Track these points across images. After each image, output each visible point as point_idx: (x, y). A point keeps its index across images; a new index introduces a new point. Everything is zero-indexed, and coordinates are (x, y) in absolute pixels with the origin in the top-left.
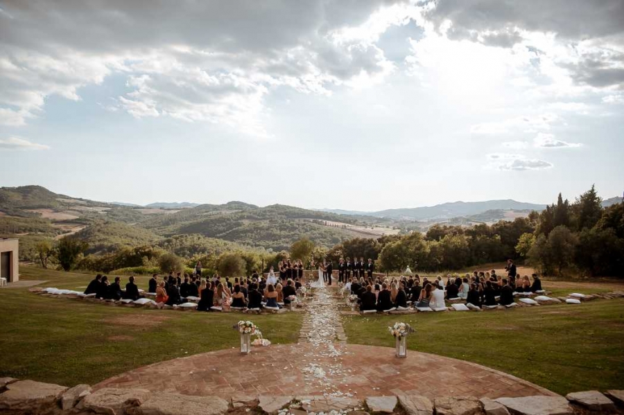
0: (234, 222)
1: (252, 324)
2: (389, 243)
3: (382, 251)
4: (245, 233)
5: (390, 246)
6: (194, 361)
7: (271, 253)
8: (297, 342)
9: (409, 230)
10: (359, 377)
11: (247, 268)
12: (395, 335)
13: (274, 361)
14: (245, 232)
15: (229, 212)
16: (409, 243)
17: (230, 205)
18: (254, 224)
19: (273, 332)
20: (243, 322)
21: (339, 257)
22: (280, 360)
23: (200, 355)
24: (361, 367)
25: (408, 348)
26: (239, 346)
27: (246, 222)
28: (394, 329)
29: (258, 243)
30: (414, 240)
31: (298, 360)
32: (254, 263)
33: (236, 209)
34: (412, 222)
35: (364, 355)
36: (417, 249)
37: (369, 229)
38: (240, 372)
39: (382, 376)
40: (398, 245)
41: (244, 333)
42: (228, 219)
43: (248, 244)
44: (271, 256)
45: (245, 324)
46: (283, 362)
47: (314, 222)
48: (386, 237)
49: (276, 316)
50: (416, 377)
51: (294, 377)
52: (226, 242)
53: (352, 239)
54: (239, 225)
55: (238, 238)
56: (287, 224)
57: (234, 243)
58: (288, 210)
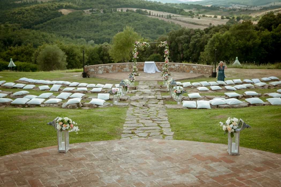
0: (52, 12)
1: (71, 120)
2: (217, 34)
3: (209, 42)
5: (218, 37)
6: (5, 162)
7: (92, 45)
8: (120, 138)
9: (239, 19)
10: (187, 176)
11: (67, 61)
12: (227, 131)
13: (96, 160)
14: (64, 22)
19: (94, 128)
20: (60, 119)
21: (163, 48)
22: (102, 159)
23: (13, 155)
24: (189, 165)
25: (241, 144)
26: (57, 144)
27: (65, 12)
28: (225, 124)
29: (78, 35)
31: (121, 158)
32: (75, 55)
34: (243, 11)
35: (193, 152)
37: (195, 19)
38: (57, 173)
39: (212, 175)
40: (227, 36)
41: (61, 130)
42: (45, 9)
44: (92, 48)
45: (62, 121)
46: (105, 160)
47: (138, 11)
48: (214, 27)
49: (97, 110)
50: (250, 176)
51: (118, 177)
52: (44, 33)
53: (178, 30)
54: (58, 15)
55: (57, 29)
56: (109, 14)
57: (54, 35)
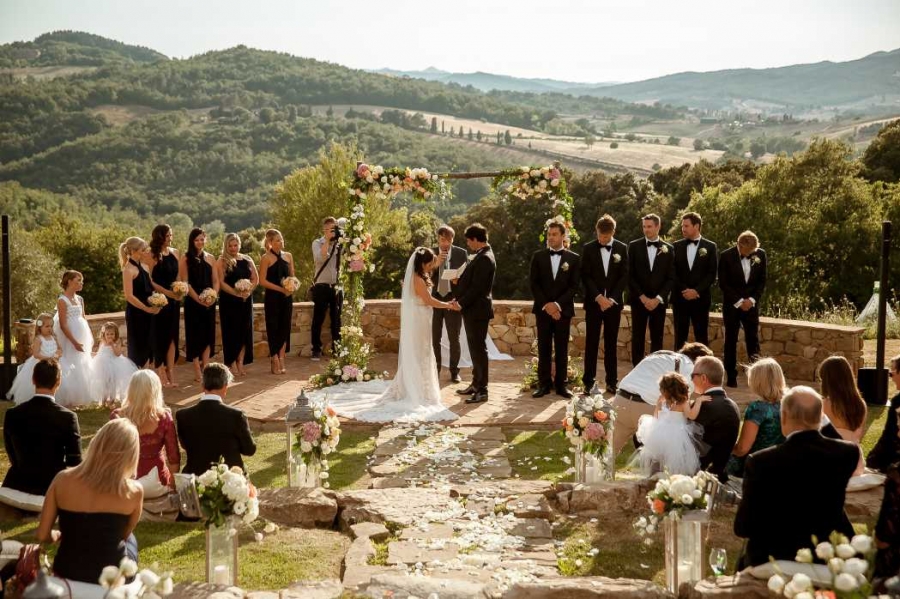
0: (67, 116)
2: (709, 191)
4: (113, 160)
5: (710, 204)
14: (113, 154)
15: (43, 75)
16: (795, 192)
17: (49, 48)
18: (151, 125)
27: (117, 117)
29: (165, 201)
30: (815, 179)
33: (73, 63)
34: (771, 122)
36: (829, 216)
37: (600, 150)
42: (42, 104)
43: (126, 203)
47: (390, 118)
52: (34, 193)
54: (89, 127)
55: (85, 180)
56: (282, 125)
57: (70, 201)
58: (285, 73)
